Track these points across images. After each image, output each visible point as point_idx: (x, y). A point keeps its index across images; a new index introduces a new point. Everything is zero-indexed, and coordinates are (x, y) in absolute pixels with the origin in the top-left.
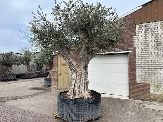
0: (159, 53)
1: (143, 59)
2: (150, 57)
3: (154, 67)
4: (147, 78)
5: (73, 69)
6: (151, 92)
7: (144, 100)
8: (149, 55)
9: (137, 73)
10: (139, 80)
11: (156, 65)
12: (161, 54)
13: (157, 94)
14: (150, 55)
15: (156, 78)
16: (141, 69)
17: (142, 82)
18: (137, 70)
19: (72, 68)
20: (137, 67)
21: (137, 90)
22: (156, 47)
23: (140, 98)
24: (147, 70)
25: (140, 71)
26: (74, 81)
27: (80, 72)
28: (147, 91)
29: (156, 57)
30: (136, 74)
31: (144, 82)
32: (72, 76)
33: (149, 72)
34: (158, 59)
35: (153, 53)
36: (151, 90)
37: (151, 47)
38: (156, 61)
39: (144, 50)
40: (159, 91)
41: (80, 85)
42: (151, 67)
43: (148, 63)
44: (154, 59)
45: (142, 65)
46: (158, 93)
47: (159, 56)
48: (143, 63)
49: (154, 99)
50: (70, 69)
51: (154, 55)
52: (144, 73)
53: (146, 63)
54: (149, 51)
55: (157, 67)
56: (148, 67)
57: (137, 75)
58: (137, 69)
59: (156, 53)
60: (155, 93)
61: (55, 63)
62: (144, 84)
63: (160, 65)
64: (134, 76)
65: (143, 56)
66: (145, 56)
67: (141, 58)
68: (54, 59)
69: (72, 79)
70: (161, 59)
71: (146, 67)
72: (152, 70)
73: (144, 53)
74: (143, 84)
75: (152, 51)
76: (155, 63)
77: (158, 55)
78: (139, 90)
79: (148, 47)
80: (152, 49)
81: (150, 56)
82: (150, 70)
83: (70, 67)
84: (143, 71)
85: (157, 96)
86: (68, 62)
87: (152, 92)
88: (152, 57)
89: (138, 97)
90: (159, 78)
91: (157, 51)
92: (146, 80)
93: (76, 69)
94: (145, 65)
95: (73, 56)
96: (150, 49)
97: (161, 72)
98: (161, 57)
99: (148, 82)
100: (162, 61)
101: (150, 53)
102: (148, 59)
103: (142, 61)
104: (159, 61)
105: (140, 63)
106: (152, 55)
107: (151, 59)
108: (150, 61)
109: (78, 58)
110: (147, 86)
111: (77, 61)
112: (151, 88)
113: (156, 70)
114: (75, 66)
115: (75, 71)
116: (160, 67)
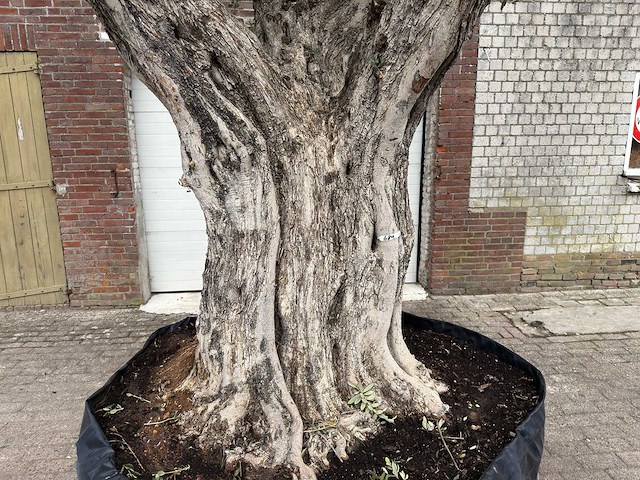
0: (580, 55)
1: (508, 87)
2: (540, 76)
3: (553, 130)
4: (518, 182)
5: (230, 119)
6: (528, 251)
7: (494, 292)
8: (534, 65)
9: (475, 162)
10: (481, 196)
11: (560, 119)
12: (585, 60)
13: (548, 257)
14: (541, 60)
15: (554, 182)
16: (496, 141)
17: (492, 204)
18: (475, 144)
19: (213, 100)
20: (478, 131)
21: (465, 248)
22: (570, 24)
23: (478, 283)
24: (521, 141)
25: (488, 151)
26: (271, 260)
27: (324, 152)
28: (511, 247)
29: (565, 76)
30: (468, 168)
31: (503, 204)
32: (221, 196)
33: (527, 152)
34: (571, 86)
35: (554, 54)
36: (528, 241)
37: (550, 20)
38: (562, 98)
39: (517, 32)
40: (560, 240)
41: (340, 295)
43: (531, 109)
44: (558, 87)
45: (500, 120)
46: (551, 251)
47: (578, 70)
48: (506, 108)
49: (533, 278)
50: (196, 111)
51: (557, 66)
52: (506, 162)
53: (519, 108)
54: (538, 42)
55: (564, 130)
56: (528, 129)
57: (474, 172)
58: (476, 141)
59: (568, 56)
60: (541, 251)
62: (503, 215)
63: (575, 119)
64: (458, 177)
65: (509, 65)
66: (521, 65)
67: (500, 76)
69: (239, 236)
70: (582, 86)
71: (516, 130)
72: (545, 141)
73: (517, 53)
74: (496, 215)
75: (550, 42)
76: (556, 109)
77: (574, 65)
78: (477, 248)
79: (538, 19)
80: (555, 32)
81: (540, 70)
82: (533, 141)
83: (186, 83)
84: (503, 151)
85: (548, 264)
87: (531, 248)
88: (550, 76)
89: (469, 279)
90: (565, 182)
91: (573, 42)
92: (512, 192)
93: (258, 122)
94: (513, 120)
95: (49, 45)
96: (542, 31)
97: (575, 151)
98: (585, 75)
99: (518, 204)
100: (585, 97)
101: (542, 54)
102: (531, 87)
103: (501, 98)
104: (574, 98)
105: (494, 109)
106: (549, 63)
107: (544, 87)
108: (537, 98)
109: (95, 68)
110: (512, 224)
111: (92, 85)
112: (530, 232)
113: (557, 141)
114: (263, 82)
115: (260, 140)
116: (577, 129)
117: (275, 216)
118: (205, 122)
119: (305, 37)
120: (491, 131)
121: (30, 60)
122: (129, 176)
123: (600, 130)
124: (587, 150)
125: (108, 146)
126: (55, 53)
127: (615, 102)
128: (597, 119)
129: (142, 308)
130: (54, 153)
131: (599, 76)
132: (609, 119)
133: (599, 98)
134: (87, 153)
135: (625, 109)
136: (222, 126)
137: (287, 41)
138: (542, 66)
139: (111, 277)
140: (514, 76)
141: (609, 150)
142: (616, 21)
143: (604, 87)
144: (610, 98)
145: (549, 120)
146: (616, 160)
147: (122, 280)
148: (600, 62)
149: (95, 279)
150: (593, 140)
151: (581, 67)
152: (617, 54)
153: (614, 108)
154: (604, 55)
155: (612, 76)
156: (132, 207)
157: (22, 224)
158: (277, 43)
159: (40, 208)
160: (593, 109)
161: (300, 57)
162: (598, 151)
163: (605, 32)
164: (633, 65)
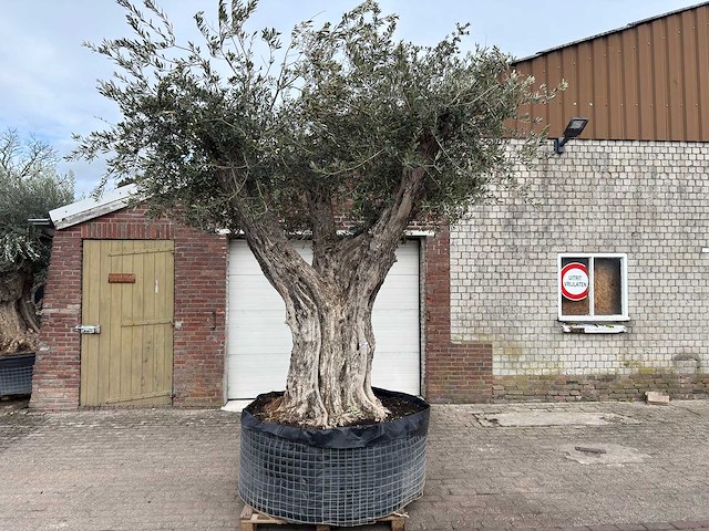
0: (518, 242)
1: (471, 262)
2: (492, 256)
3: (504, 289)
4: (484, 324)
5: (304, 300)
6: (496, 372)
7: (474, 403)
8: (487, 249)
9: (453, 310)
10: (459, 333)
11: (508, 283)
12: (521, 246)
13: (511, 377)
14: (492, 246)
15: (509, 324)
16: (466, 296)
17: (467, 338)
18: (451, 298)
19: (299, 293)
20: (453, 289)
21: (451, 369)
22: (509, 223)
23: (462, 396)
24: (483, 296)
25: (461, 303)
26: (318, 354)
27: (339, 311)
28: (483, 369)
29: (509, 255)
30: (448, 313)
31: (474, 339)
32: (299, 328)
33: (488, 303)
34: (514, 262)
35: (500, 242)
36: (494, 365)
37: (495, 222)
38: (509, 269)
39: (474, 229)
40: (518, 366)
41: (344, 368)
42: (495, 289)
43: (488, 276)
44: (505, 262)
45: (468, 283)
46: (513, 373)
47: (517, 251)
48: (471, 276)
49: (503, 392)
50: (293, 297)
51: (502, 250)
52: (474, 310)
53: (479, 275)
54: (489, 235)
55: (512, 289)
56: (487, 289)
57: (453, 317)
58: (452, 296)
59: (510, 243)
60: (505, 373)
61: (59, 268)
62: (475, 346)
63: (519, 283)
64: (442, 319)
65: (472, 249)
66: (478, 249)
67: (465, 255)
68: (57, 249)
69: (305, 343)
70: (521, 262)
71: (479, 289)
72: (499, 296)
73: (476, 242)
74: (470, 346)
75: (497, 235)
76: (505, 276)
77: (514, 249)
78: (459, 369)
79: (487, 222)
80: (499, 229)
81: (492, 252)
82: (491, 297)
83: (290, 288)
84: (472, 302)
85: (511, 383)
86: (282, 266)
87: (498, 370)
88: (498, 255)
89: (455, 392)
90: (518, 324)
91: (512, 235)
92: (479, 330)
93: (314, 300)
94: (477, 283)
95: (183, 236)
96: (491, 229)
97: (521, 303)
98: (523, 255)
99: (485, 338)
100: (524, 269)
101: (492, 242)
102: (486, 262)
103: (467, 269)
104: (516, 269)
105: (463, 276)
106: (497, 248)
107: (496, 263)
108: (491, 269)
109: (210, 250)
110: (482, 353)
111: (207, 259)
112: (495, 359)
113: (508, 296)
114: (317, 287)
115: (315, 307)
116: (521, 289)
117: (319, 336)
118: (295, 301)
119: (334, 265)
120: (462, 289)
121: (170, 244)
122: (224, 316)
123: (537, 290)
124: (530, 303)
125: (213, 297)
126: (186, 240)
127: (546, 272)
128: (534, 283)
129: (222, 408)
130: (177, 301)
131: (532, 255)
132: (543, 283)
134: (198, 301)
135: (554, 276)
136: (302, 302)
137: (326, 267)
138: (493, 249)
139: (202, 385)
140: (475, 256)
141: (546, 303)
142: (540, 222)
143: (536, 262)
144: (542, 269)
145: (501, 283)
146: (551, 310)
147: (211, 388)
148: (532, 247)
149: (192, 387)
150: (534, 296)
151: (519, 250)
152: (543, 242)
153: (546, 276)
154: (534, 243)
155: (542, 256)
156: (223, 337)
157: (149, 347)
158: (323, 268)
159: (162, 337)
160: (531, 276)
161: (332, 274)
162: (538, 303)
163: (533, 229)
164: (554, 249)
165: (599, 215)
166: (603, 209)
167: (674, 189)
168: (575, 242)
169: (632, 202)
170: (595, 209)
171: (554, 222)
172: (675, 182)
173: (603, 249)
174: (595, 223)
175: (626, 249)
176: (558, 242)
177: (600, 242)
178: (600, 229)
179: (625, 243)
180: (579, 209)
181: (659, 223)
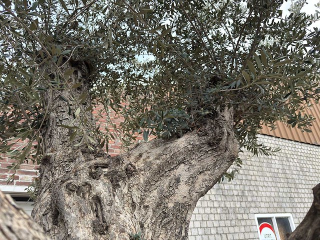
0: (228, 205)
1: (197, 224)
2: (212, 217)
8: (208, 210)
12: (231, 208)
14: (211, 208)
29: (224, 217)
34: (229, 223)
35: (216, 205)
38: (226, 230)
44: (222, 224)
47: (229, 213)
51: (219, 211)
53: (205, 238)
59: (223, 205)
66: (202, 211)
70: (233, 222)
75: (213, 198)
77: (226, 210)
80: (213, 192)
81: (211, 213)
88: (217, 217)
91: (223, 198)
98: (232, 216)
100: (237, 229)
101: (210, 204)
102: (210, 224)
104: (231, 230)
106: (215, 209)
107: (216, 224)
108: (213, 231)
127: (251, 232)
131: (239, 216)
133: (243, 229)
135: (256, 235)
138: (212, 211)
140: (199, 217)
142: (238, 187)
143: (243, 223)
144: (248, 229)
148: (237, 209)
151: (230, 212)
152: (243, 205)
153: (251, 235)
154: (238, 206)
155: (245, 217)
163: (235, 193)
164: (252, 210)
165: (270, 184)
166: (270, 180)
167: (299, 169)
168: (262, 205)
169: (283, 176)
170: (266, 179)
171: (247, 188)
172: (298, 164)
173: (279, 210)
174: (269, 189)
175: (290, 210)
176: (253, 205)
177: (275, 205)
178: (273, 194)
179: (288, 205)
180: (258, 178)
181: (300, 191)
